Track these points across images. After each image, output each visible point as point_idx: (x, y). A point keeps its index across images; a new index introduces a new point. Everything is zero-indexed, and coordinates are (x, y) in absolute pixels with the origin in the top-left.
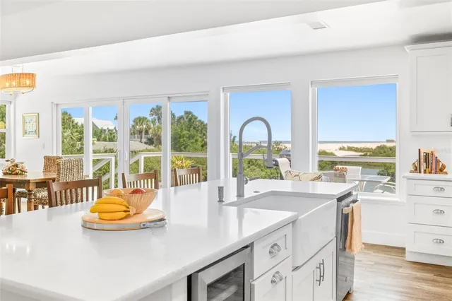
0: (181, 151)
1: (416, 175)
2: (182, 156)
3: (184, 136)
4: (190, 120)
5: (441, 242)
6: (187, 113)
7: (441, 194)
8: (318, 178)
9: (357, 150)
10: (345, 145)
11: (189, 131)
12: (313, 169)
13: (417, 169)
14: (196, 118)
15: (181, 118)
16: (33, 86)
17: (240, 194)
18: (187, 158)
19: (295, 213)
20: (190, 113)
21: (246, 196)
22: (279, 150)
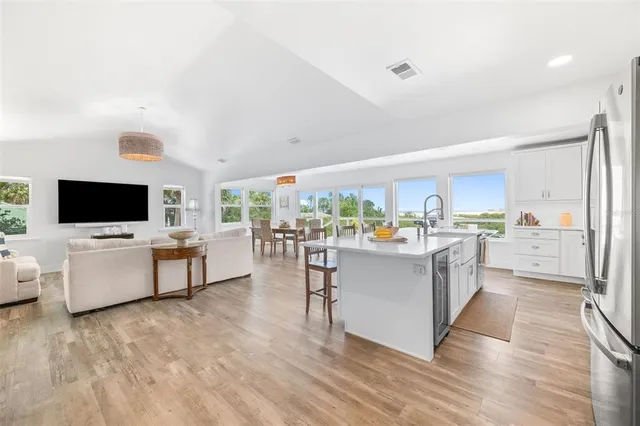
1: (520, 227)
7: (537, 237)
13: (520, 223)
16: (294, 182)
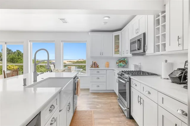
0: (15, 63)
1: (92, 68)
2: (14, 65)
3: (16, 58)
4: (19, 53)
5: (99, 86)
6: (17, 50)
7: (99, 73)
8: (64, 71)
9: (71, 62)
10: (69, 61)
11: (18, 56)
12: (62, 68)
14: (21, 52)
15: (15, 52)
17: (35, 80)
18: (16, 66)
19: (60, 88)
20: (19, 51)
21: (38, 81)
22: (50, 62)
